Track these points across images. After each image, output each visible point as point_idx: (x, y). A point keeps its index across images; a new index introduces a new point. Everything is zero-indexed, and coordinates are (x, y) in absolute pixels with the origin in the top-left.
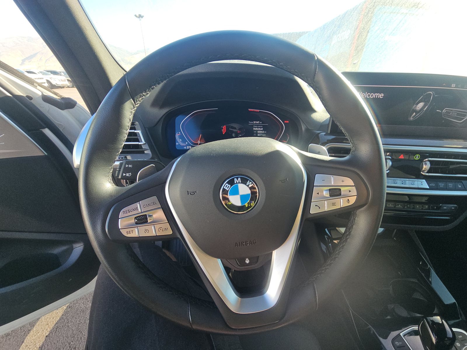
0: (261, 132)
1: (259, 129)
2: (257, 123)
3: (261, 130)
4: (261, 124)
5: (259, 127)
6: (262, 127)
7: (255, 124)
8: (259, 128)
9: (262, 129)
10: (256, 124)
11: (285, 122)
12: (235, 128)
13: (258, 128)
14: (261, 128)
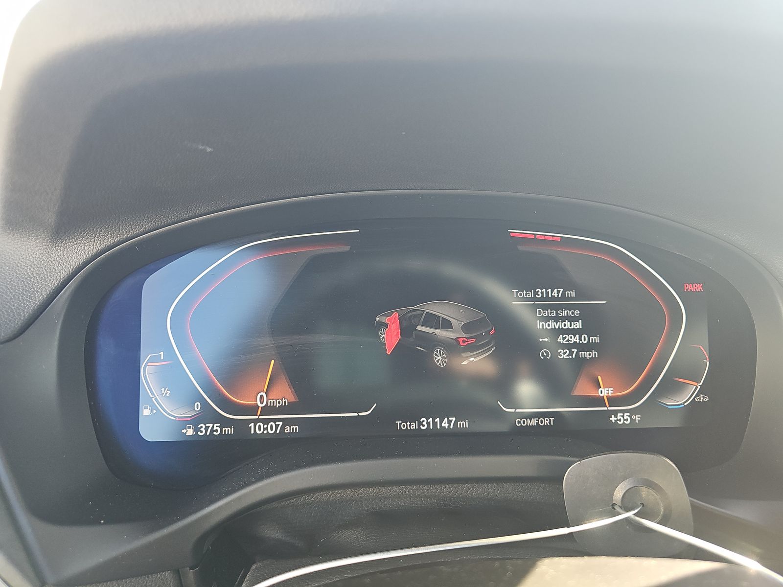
0: (576, 339)
1: (567, 325)
2: (553, 298)
3: (574, 332)
4: (571, 299)
5: (564, 313)
6: (577, 312)
7: (542, 299)
8: (563, 319)
9: (578, 325)
10: (547, 298)
11: (688, 287)
12: (447, 325)
13: (557, 319)
14: (572, 319)
